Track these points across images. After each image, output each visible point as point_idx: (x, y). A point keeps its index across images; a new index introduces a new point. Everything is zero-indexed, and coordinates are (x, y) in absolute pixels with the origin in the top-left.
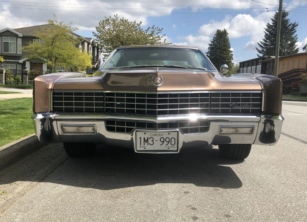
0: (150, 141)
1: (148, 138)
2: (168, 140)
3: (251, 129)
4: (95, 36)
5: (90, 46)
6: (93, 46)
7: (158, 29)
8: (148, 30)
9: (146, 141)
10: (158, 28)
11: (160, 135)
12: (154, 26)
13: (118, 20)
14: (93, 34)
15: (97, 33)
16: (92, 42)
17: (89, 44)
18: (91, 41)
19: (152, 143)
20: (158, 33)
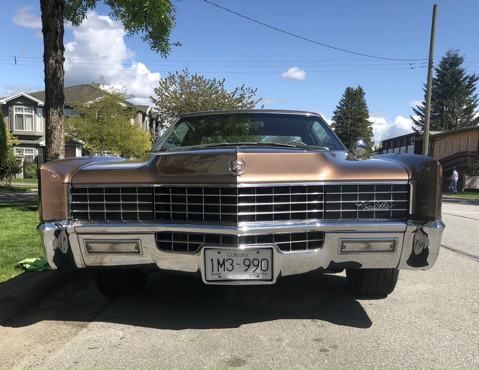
0: (227, 264)
1: (224, 259)
2: (256, 262)
3: (392, 243)
4: (154, 102)
5: (147, 118)
6: (150, 118)
7: (250, 91)
8: (235, 92)
9: (221, 264)
10: (251, 89)
11: (243, 256)
12: (244, 85)
13: (189, 77)
14: (151, 100)
15: (157, 98)
16: (149, 112)
17: (144, 115)
18: (148, 110)
19: (230, 268)
20: (251, 96)
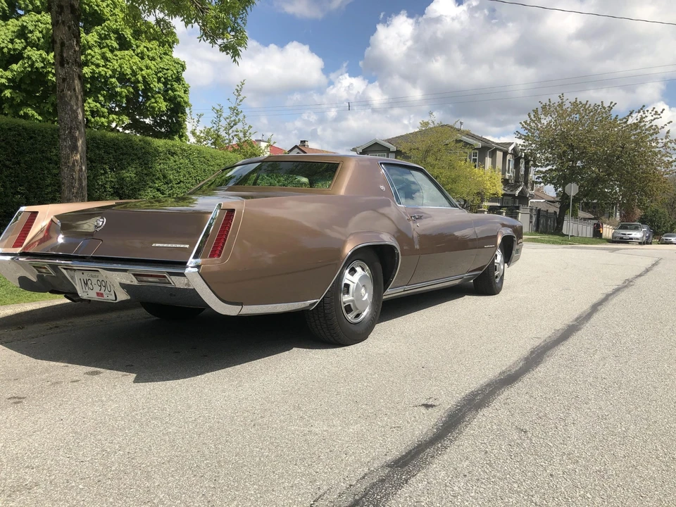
4: (520, 138)
5: (509, 157)
6: (515, 157)
7: (654, 112)
8: (628, 116)
14: (516, 136)
15: (524, 132)
17: (505, 154)
18: (511, 148)
20: (655, 119)
